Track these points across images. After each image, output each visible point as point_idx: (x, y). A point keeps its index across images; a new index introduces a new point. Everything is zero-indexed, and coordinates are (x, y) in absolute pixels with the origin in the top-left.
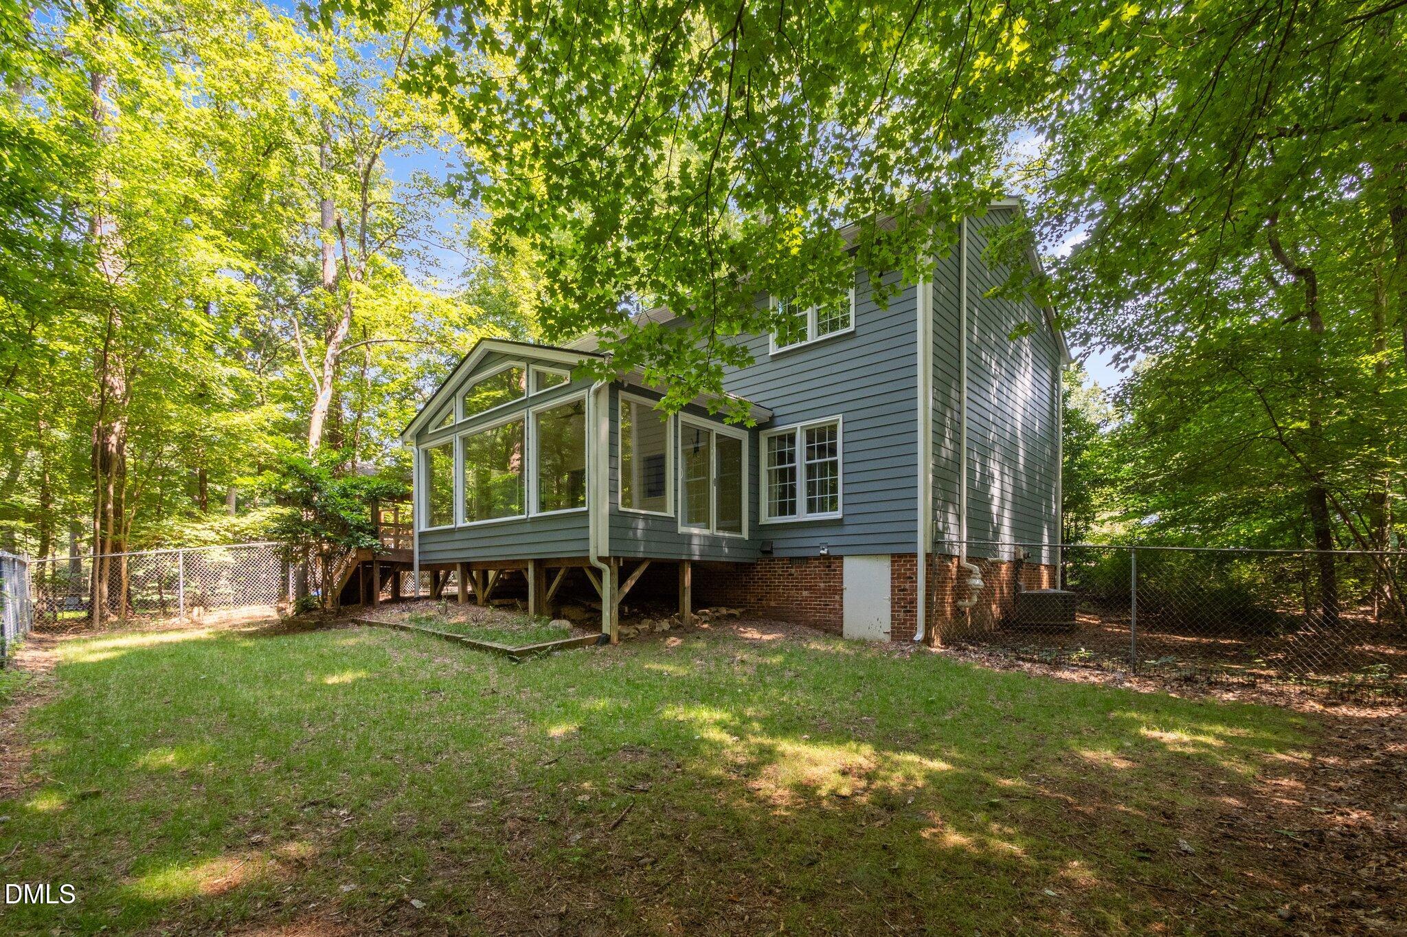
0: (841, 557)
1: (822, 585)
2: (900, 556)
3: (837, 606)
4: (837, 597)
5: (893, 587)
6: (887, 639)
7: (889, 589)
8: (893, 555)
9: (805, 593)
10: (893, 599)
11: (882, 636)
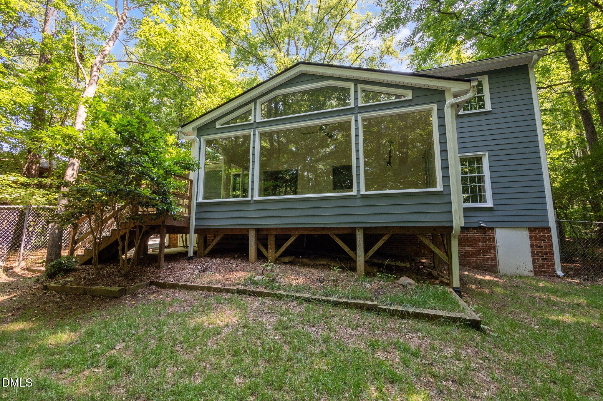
0: (492, 228)
1: (480, 244)
2: (535, 228)
3: (493, 256)
4: (492, 251)
5: (532, 246)
6: (532, 274)
7: (530, 246)
8: (530, 228)
9: (468, 249)
10: (532, 252)
11: (527, 273)
